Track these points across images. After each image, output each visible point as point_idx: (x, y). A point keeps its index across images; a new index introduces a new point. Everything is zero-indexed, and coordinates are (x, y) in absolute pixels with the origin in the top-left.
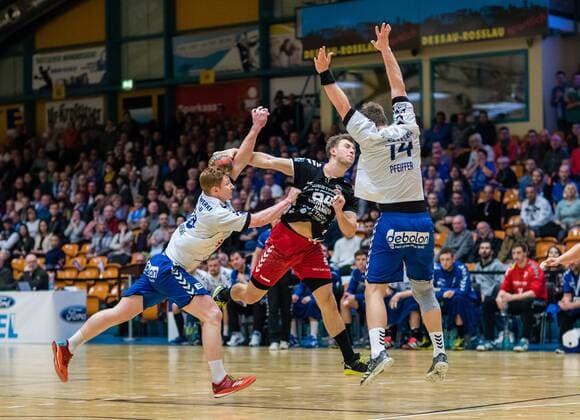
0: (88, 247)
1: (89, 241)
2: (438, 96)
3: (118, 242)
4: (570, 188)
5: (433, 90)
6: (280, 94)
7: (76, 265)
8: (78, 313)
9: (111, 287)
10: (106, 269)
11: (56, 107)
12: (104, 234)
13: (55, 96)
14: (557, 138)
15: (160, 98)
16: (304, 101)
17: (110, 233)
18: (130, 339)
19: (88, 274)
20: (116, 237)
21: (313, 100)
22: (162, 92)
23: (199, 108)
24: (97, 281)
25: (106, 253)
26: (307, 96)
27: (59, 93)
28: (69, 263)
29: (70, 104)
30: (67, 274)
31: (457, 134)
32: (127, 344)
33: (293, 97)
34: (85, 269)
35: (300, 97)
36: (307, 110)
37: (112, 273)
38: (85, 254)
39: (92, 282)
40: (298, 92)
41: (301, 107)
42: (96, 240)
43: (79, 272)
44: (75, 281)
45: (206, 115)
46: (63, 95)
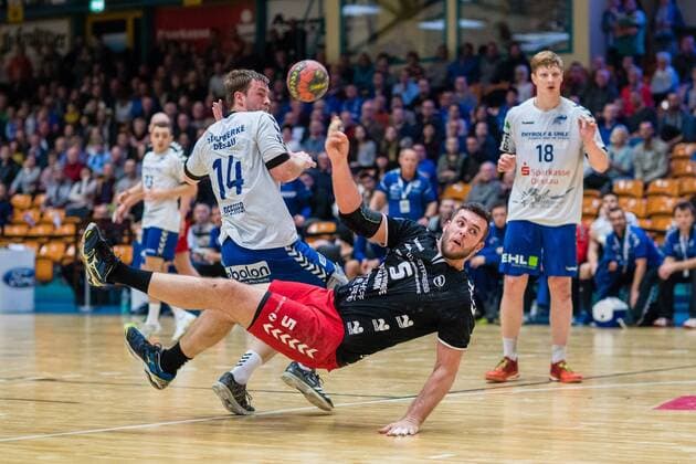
0: (42, 199)
1: (44, 192)
2: (465, 23)
3: (79, 192)
4: (618, 132)
5: (459, 16)
6: (279, 19)
7: (27, 220)
8: (23, 276)
9: (67, 246)
10: (63, 224)
11: (13, 31)
12: (62, 182)
13: (10, 17)
14: (604, 74)
15: (136, 21)
16: (307, 27)
17: (69, 181)
18: (87, 308)
19: (41, 230)
20: (76, 187)
21: (318, 26)
22: (138, 14)
23: (182, 34)
24: (52, 238)
25: (64, 205)
26: (312, 21)
27: (15, 14)
28: (19, 216)
29: (29, 28)
30: (16, 230)
31: (488, 68)
32: (84, 313)
33: (294, 23)
34: (38, 224)
35: (303, 22)
36: (311, 38)
37: (69, 230)
38: (38, 207)
39: (45, 240)
40: (300, 17)
41: (304, 34)
42: (51, 191)
43: (30, 227)
44: (26, 239)
45: (190, 42)
46: (20, 16)
